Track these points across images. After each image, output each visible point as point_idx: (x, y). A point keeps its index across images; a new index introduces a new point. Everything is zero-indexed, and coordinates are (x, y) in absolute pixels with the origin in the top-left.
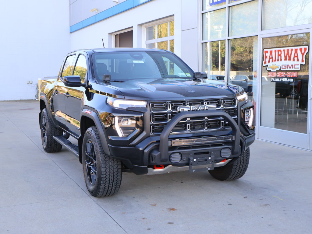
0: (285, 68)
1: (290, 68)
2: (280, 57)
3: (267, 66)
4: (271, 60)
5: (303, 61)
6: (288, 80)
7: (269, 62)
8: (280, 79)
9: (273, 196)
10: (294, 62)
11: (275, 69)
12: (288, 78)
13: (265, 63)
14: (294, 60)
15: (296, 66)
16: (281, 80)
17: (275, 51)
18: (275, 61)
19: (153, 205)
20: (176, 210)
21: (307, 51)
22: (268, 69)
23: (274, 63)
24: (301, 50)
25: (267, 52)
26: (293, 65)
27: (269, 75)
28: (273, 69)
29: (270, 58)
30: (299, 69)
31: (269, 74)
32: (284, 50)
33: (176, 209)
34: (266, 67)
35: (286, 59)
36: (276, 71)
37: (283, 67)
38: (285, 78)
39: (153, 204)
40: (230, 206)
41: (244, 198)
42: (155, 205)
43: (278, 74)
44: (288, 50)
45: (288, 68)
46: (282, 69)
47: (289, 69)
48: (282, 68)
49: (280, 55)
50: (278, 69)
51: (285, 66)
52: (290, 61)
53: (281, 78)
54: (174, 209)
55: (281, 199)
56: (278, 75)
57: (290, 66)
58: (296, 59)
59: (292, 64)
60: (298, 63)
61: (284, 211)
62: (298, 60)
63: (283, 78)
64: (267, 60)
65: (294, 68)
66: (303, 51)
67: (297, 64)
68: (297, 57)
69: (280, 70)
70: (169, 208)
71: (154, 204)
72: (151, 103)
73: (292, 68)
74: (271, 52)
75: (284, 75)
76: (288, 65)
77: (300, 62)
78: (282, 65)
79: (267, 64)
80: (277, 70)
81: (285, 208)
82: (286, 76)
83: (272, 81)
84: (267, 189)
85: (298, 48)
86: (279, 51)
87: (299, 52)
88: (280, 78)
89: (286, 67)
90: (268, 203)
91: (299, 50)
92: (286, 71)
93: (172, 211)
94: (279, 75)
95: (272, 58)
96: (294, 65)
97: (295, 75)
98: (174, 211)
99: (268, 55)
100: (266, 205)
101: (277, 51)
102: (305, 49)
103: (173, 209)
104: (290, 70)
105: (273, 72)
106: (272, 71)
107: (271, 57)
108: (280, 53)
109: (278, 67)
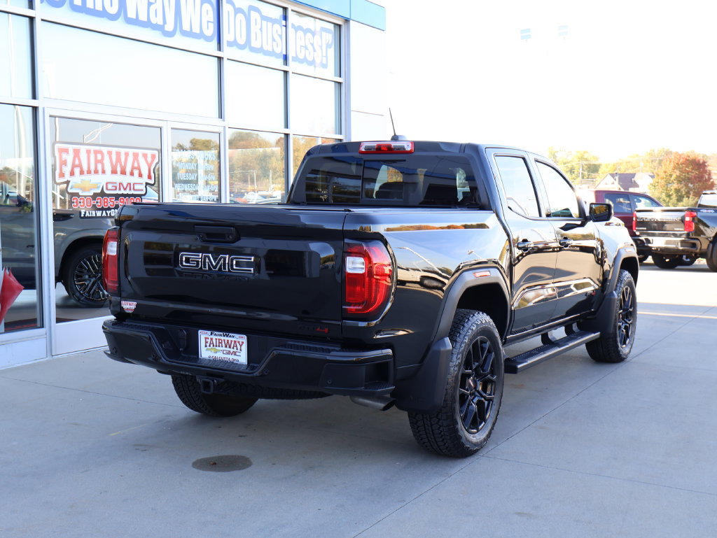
0: (114, 188)
1: (125, 189)
2: (100, 166)
3: (68, 182)
4: (77, 171)
5: (149, 177)
7: (72, 174)
8: (104, 212)
10: (132, 177)
11: (89, 191)
13: (62, 175)
14: (132, 174)
15: (137, 187)
16: (107, 214)
17: (88, 152)
18: (89, 172)
21: (156, 160)
22: (70, 191)
23: (86, 177)
24: (145, 156)
25: (66, 151)
26: (130, 184)
27: (75, 204)
29: (74, 166)
30: (143, 193)
31: (75, 201)
32: (110, 153)
34: (66, 184)
35: (114, 171)
36: (92, 194)
37: (110, 186)
38: (114, 209)
43: (99, 201)
44: (118, 154)
45: (120, 189)
46: (107, 192)
47: (122, 192)
48: (107, 189)
49: (101, 161)
50: (99, 191)
51: (115, 185)
52: (123, 176)
53: (106, 210)
56: (97, 202)
57: (125, 187)
58: (136, 172)
59: (129, 182)
60: (140, 180)
62: (140, 175)
63: (109, 209)
64: (67, 170)
65: (134, 190)
66: (149, 159)
68: (139, 169)
69: (102, 194)
73: (130, 189)
74: (77, 152)
75: (111, 203)
76: (120, 184)
77: (145, 179)
78: (107, 183)
79: (67, 177)
80: (94, 194)
82: (117, 206)
83: (82, 216)
85: (140, 152)
86: (96, 152)
87: (141, 159)
88: (102, 209)
89: (116, 187)
91: (140, 155)
92: (117, 196)
94: (100, 202)
95: (80, 166)
96: (134, 184)
99: (68, 157)
101: (92, 152)
102: (153, 157)
104: (125, 192)
105: (85, 197)
106: (81, 194)
107: (77, 162)
108: (99, 157)
109: (98, 187)
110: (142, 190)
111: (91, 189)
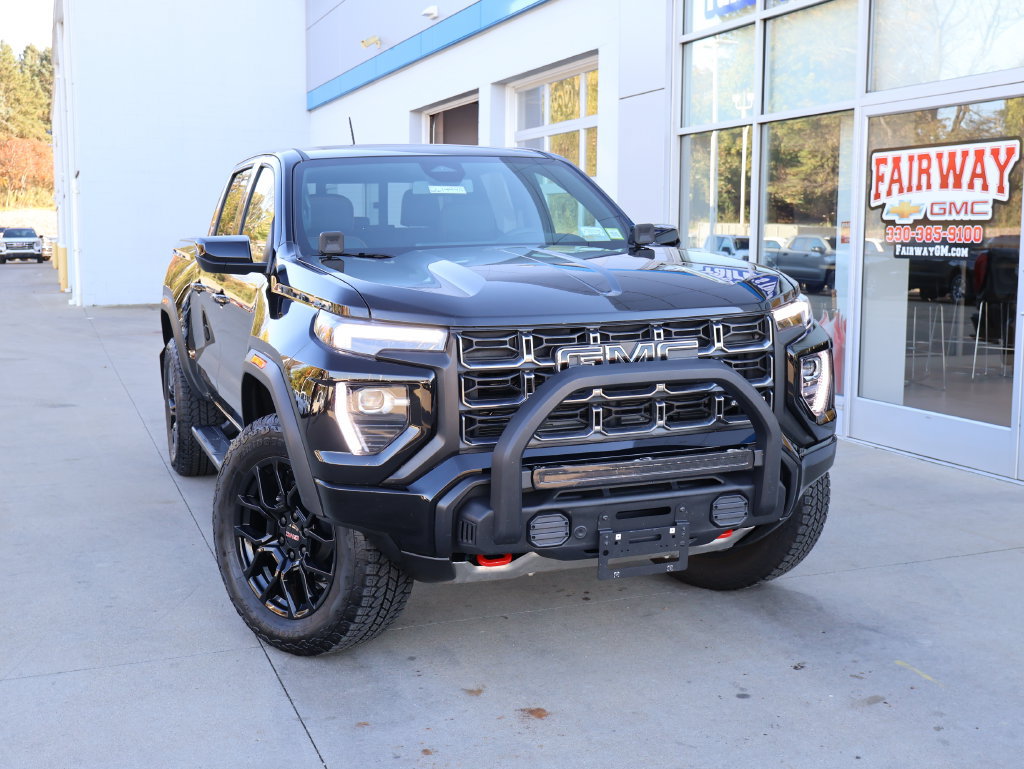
0: (942, 211)
1: (958, 213)
2: (924, 178)
3: (883, 206)
4: (895, 187)
5: (1001, 190)
6: (950, 251)
7: (889, 193)
8: (926, 248)
9: (898, 663)
10: (970, 193)
11: (908, 217)
12: (952, 246)
13: (878, 196)
14: (971, 186)
15: (977, 208)
16: (929, 252)
17: (911, 159)
18: (910, 189)
19: (471, 692)
20: (546, 715)
21: (1016, 158)
22: (885, 217)
23: (906, 196)
24: (995, 153)
25: (884, 161)
26: (966, 203)
27: (890, 236)
28: (902, 216)
29: (892, 181)
30: (988, 217)
31: (890, 232)
32: (940, 156)
33: (548, 710)
34: (880, 210)
35: (944, 185)
36: (911, 222)
37: (936, 209)
38: (940, 244)
39: (472, 686)
40: (745, 701)
41: (796, 668)
42: (478, 692)
43: (920, 232)
44: (952, 156)
45: (950, 213)
46: (931, 218)
47: (954, 217)
48: (932, 213)
49: (927, 172)
50: (920, 217)
51: (943, 206)
52: (957, 192)
53: (928, 245)
54: (543, 711)
55: (929, 678)
56: (917, 234)
57: (958, 206)
58: (978, 182)
59: (965, 200)
60: (984, 196)
61: (938, 729)
62: (985, 187)
63: (933, 244)
64: (883, 188)
65: (972, 212)
66: (1003, 157)
67: (980, 200)
68: (983, 176)
69: (925, 221)
70: (523, 707)
71: (475, 689)
72: (464, 333)
73: (966, 213)
74: (897, 161)
75: (937, 236)
76: (951, 204)
77: (993, 194)
78: (932, 204)
79: (883, 199)
80: (915, 221)
81: (942, 714)
82: (944, 239)
84: (875, 630)
85: (987, 147)
86: (921, 157)
87: (989, 160)
88: (924, 245)
89: (945, 209)
90: (880, 694)
91: (988, 153)
92: (945, 224)
93: (535, 722)
94: (922, 234)
95: (899, 181)
96: (973, 204)
97: (974, 235)
98: (539, 721)
99: (887, 170)
100: (874, 700)
101: (916, 158)
102: (1010, 152)
103: (539, 713)
104: (958, 218)
105: (903, 225)
106: (897, 222)
107: (896, 177)
108: (925, 164)
109: (920, 211)
110: (986, 213)
111: (911, 214)
